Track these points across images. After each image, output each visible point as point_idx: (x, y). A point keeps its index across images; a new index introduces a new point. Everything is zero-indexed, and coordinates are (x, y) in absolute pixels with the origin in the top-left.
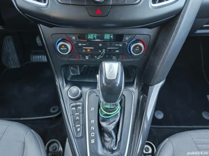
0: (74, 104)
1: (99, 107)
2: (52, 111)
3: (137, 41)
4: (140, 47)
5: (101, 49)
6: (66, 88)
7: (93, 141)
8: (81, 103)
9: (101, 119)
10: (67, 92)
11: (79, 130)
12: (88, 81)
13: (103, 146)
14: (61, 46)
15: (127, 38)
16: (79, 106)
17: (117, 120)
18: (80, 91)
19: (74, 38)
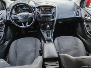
0: (43, 32)
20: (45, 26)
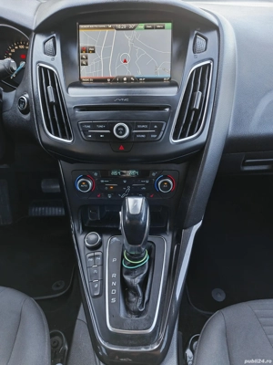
0: (92, 254)
1: (123, 257)
2: (54, 288)
3: (165, 177)
4: (168, 183)
5: (126, 185)
6: (83, 236)
7: (114, 300)
8: (99, 253)
9: (124, 271)
10: (84, 240)
11: (96, 286)
12: (110, 226)
13: (127, 309)
14: (81, 183)
15: (154, 174)
16: (98, 256)
17: (145, 272)
18: (100, 238)
19: (96, 174)
20: (115, 193)
